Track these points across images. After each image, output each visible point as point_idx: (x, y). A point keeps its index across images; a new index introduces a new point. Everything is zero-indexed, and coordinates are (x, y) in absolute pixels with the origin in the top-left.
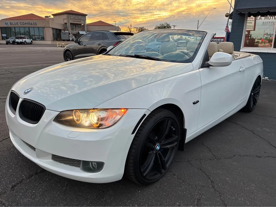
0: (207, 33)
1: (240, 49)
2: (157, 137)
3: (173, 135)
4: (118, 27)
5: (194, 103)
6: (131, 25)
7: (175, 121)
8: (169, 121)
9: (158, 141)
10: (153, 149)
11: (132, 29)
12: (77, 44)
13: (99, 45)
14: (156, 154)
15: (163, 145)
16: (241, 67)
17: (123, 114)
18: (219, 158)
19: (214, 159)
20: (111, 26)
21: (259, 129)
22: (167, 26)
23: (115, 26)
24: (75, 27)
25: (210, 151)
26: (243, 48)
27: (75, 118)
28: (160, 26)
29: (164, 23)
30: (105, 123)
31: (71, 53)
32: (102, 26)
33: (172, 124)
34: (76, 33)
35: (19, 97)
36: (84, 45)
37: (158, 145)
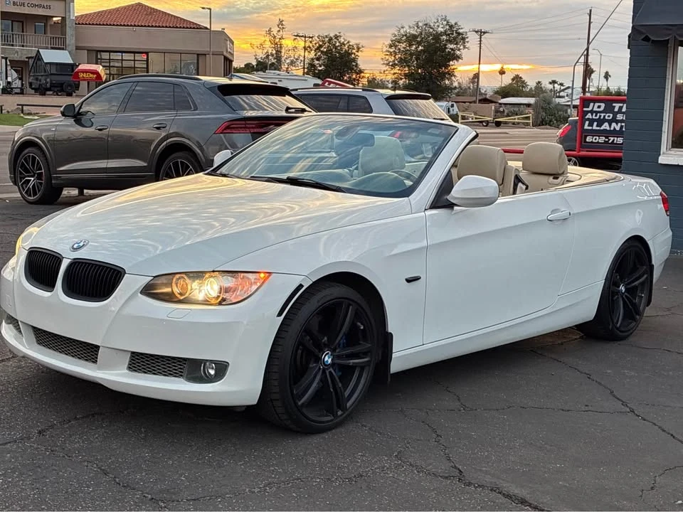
0: (457, 131)
1: (660, 155)
2: (326, 338)
3: (361, 342)
4: (222, 33)
5: (408, 281)
6: (281, 22)
7: (363, 309)
8: (351, 307)
9: (327, 346)
10: (318, 360)
11: (283, 42)
12: (71, 121)
13: (158, 128)
14: (324, 371)
15: (339, 357)
16: (553, 211)
17: (263, 283)
18: (472, 410)
19: (460, 410)
20: (191, 28)
21: (609, 371)
22: (449, 35)
23: (206, 28)
24: (23, 32)
25: (459, 400)
26: (670, 152)
27: (176, 290)
28: (414, 33)
29: (436, 21)
30: (231, 297)
31: (42, 159)
32: (149, 26)
33: (357, 316)
34: (27, 58)
35: (59, 258)
36: (99, 128)
37: (328, 354)
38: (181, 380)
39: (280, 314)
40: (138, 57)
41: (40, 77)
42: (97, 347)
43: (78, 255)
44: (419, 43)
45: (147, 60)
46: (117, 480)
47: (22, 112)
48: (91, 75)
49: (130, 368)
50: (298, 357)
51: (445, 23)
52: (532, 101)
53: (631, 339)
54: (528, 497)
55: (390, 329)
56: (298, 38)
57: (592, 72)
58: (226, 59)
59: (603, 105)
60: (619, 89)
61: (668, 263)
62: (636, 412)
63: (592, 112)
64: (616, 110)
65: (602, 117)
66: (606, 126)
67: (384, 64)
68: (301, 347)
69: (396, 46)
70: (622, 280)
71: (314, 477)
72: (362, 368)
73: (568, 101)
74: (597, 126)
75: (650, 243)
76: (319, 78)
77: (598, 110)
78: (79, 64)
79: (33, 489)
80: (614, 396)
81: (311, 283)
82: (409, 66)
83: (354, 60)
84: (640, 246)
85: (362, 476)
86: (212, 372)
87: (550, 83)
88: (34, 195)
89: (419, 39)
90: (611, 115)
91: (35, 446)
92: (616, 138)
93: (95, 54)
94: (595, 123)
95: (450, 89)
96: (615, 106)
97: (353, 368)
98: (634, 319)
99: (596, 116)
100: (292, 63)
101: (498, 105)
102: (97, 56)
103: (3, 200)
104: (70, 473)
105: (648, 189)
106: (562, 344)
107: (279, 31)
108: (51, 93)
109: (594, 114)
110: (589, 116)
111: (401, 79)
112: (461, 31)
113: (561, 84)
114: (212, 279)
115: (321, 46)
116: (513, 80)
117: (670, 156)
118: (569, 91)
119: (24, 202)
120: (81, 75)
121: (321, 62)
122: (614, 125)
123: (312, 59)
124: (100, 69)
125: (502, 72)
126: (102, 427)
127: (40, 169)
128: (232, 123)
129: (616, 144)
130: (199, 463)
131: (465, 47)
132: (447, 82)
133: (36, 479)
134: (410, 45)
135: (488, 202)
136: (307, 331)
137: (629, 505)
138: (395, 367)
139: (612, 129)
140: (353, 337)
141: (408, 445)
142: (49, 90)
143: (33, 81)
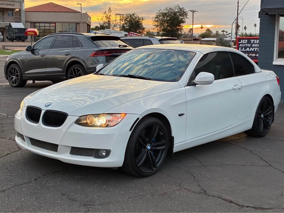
0: (196, 54)
1: (273, 61)
2: (148, 139)
4: (86, 14)
5: (180, 115)
6: (110, 8)
7: (162, 127)
8: (157, 126)
9: (148, 142)
10: (145, 148)
11: (111, 17)
12: (30, 53)
13: (67, 55)
14: (147, 152)
15: (153, 146)
16: (235, 86)
17: (123, 118)
18: (206, 166)
19: (201, 167)
20: (73, 12)
21: (259, 149)
22: (180, 13)
23: (79, 12)
24: (3, 15)
25: (200, 162)
26: (277, 60)
27: (88, 122)
28: (166, 12)
29: (174, 7)
30: (111, 124)
31: (18, 68)
32: (55, 12)
33: (160, 130)
34: (5, 26)
35: (40, 110)
36: (42, 55)
37: (149, 145)
38: (92, 157)
39: (130, 130)
40: (51, 25)
41: (11, 34)
42: (57, 145)
43: (49, 108)
44: (168, 16)
45: (55, 26)
46: (69, 198)
47: (4, 49)
48: (33, 33)
49: (71, 153)
50: (137, 146)
51: (178, 8)
52: (215, 39)
53: (267, 136)
54: (233, 200)
55: (173, 135)
56: (117, 15)
57: (239, 26)
58: (88, 25)
59: (246, 41)
60: (251, 33)
61: (280, 105)
62: (272, 166)
63: (242, 43)
64: (252, 42)
65: (246, 46)
66: (248, 49)
67: (153, 25)
68: (138, 143)
69: (158, 18)
70: (262, 113)
71: (147, 194)
72: (163, 150)
73: (230, 39)
74: (244, 49)
75: (273, 97)
76: (127, 32)
77: (245, 43)
78: (27, 28)
79: (37, 202)
80: (262, 159)
81: (142, 117)
82: (164, 26)
83: (141, 24)
84: (269, 98)
85: (166, 193)
86: (104, 154)
87: (222, 32)
88: (15, 84)
89: (167, 15)
90: (250, 45)
91: (34, 185)
92: (252, 54)
93: (34, 24)
94: (244, 48)
95: (181, 35)
96: (251, 41)
97: (159, 150)
98: (267, 128)
99: (244, 45)
100: (115, 26)
101: (201, 41)
102: (34, 25)
103: (2, 86)
104: (50, 195)
105: (271, 75)
106: (239, 139)
107: (109, 12)
108: (15, 40)
109: (243, 44)
110: (241, 45)
111: (161, 31)
112: (185, 11)
113: (227, 32)
114: (103, 117)
115: (127, 18)
116: (206, 30)
117: (278, 62)
118: (230, 35)
119: (11, 86)
120: (28, 33)
121: (127, 25)
122: (251, 49)
123: (124, 24)
124: (36, 30)
125: (202, 28)
126: (60, 177)
127: (18, 73)
128: (97, 52)
129: (252, 56)
130: (100, 190)
131: (187, 18)
132: (180, 32)
133: (36, 198)
134: (164, 17)
135: (210, 83)
136: (140, 137)
137: (273, 202)
138: (175, 150)
139: (250, 50)
140: (158, 138)
141: (183, 181)
142: (15, 39)
143: (8, 36)
